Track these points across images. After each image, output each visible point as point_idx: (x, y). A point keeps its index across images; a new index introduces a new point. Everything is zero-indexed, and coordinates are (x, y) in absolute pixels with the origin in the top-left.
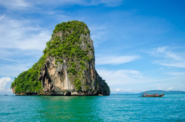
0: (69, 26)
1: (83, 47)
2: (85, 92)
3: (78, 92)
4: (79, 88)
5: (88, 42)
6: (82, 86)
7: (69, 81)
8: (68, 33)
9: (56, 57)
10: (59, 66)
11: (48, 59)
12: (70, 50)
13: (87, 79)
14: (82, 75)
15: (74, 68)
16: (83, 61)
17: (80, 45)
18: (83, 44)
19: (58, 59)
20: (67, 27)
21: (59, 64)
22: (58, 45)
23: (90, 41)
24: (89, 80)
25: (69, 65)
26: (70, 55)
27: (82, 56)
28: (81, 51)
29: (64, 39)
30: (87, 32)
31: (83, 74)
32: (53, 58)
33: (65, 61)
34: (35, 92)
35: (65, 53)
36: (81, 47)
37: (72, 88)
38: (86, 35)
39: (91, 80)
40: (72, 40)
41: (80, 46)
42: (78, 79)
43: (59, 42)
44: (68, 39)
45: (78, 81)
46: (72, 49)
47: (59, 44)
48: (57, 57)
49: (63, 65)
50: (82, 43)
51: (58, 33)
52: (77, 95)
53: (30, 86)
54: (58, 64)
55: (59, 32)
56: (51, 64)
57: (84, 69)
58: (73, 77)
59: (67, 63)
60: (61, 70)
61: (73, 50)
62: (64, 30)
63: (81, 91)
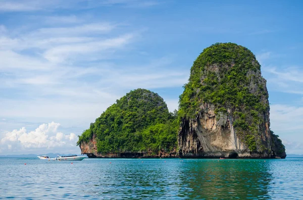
0: (228, 56)
1: (253, 90)
2: (260, 153)
3: (251, 153)
4: (254, 148)
5: (259, 82)
6: (257, 145)
7: (238, 139)
8: (227, 66)
9: (216, 105)
10: (222, 118)
11: (202, 107)
12: (236, 94)
13: (262, 136)
14: (255, 131)
15: (243, 121)
16: (255, 112)
17: (248, 87)
18: (253, 85)
19: (219, 107)
20: (225, 57)
21: (221, 115)
22: (215, 86)
23: (261, 81)
24: (264, 137)
25: (236, 116)
26: (236, 102)
27: (254, 104)
28: (251, 97)
29: (222, 77)
30: (257, 67)
31: (257, 130)
32: (210, 106)
33: (229, 111)
34: (140, 152)
35: (229, 99)
36: (250, 89)
37: (242, 148)
38: (255, 71)
39: (266, 137)
40: (234, 78)
41: (247, 89)
42: (251, 135)
43: (215, 80)
44: (229, 77)
45: (251, 138)
46: (238, 93)
47: (216, 84)
48: (218, 105)
49: (228, 116)
50: (251, 83)
51: (211, 67)
52: (250, 158)
53: (126, 140)
54: (219, 115)
55: (214, 65)
56: (207, 113)
57: (258, 123)
58: (244, 133)
59: (233, 114)
60: (225, 123)
61: (240, 95)
62: (220, 62)
63: (256, 152)
